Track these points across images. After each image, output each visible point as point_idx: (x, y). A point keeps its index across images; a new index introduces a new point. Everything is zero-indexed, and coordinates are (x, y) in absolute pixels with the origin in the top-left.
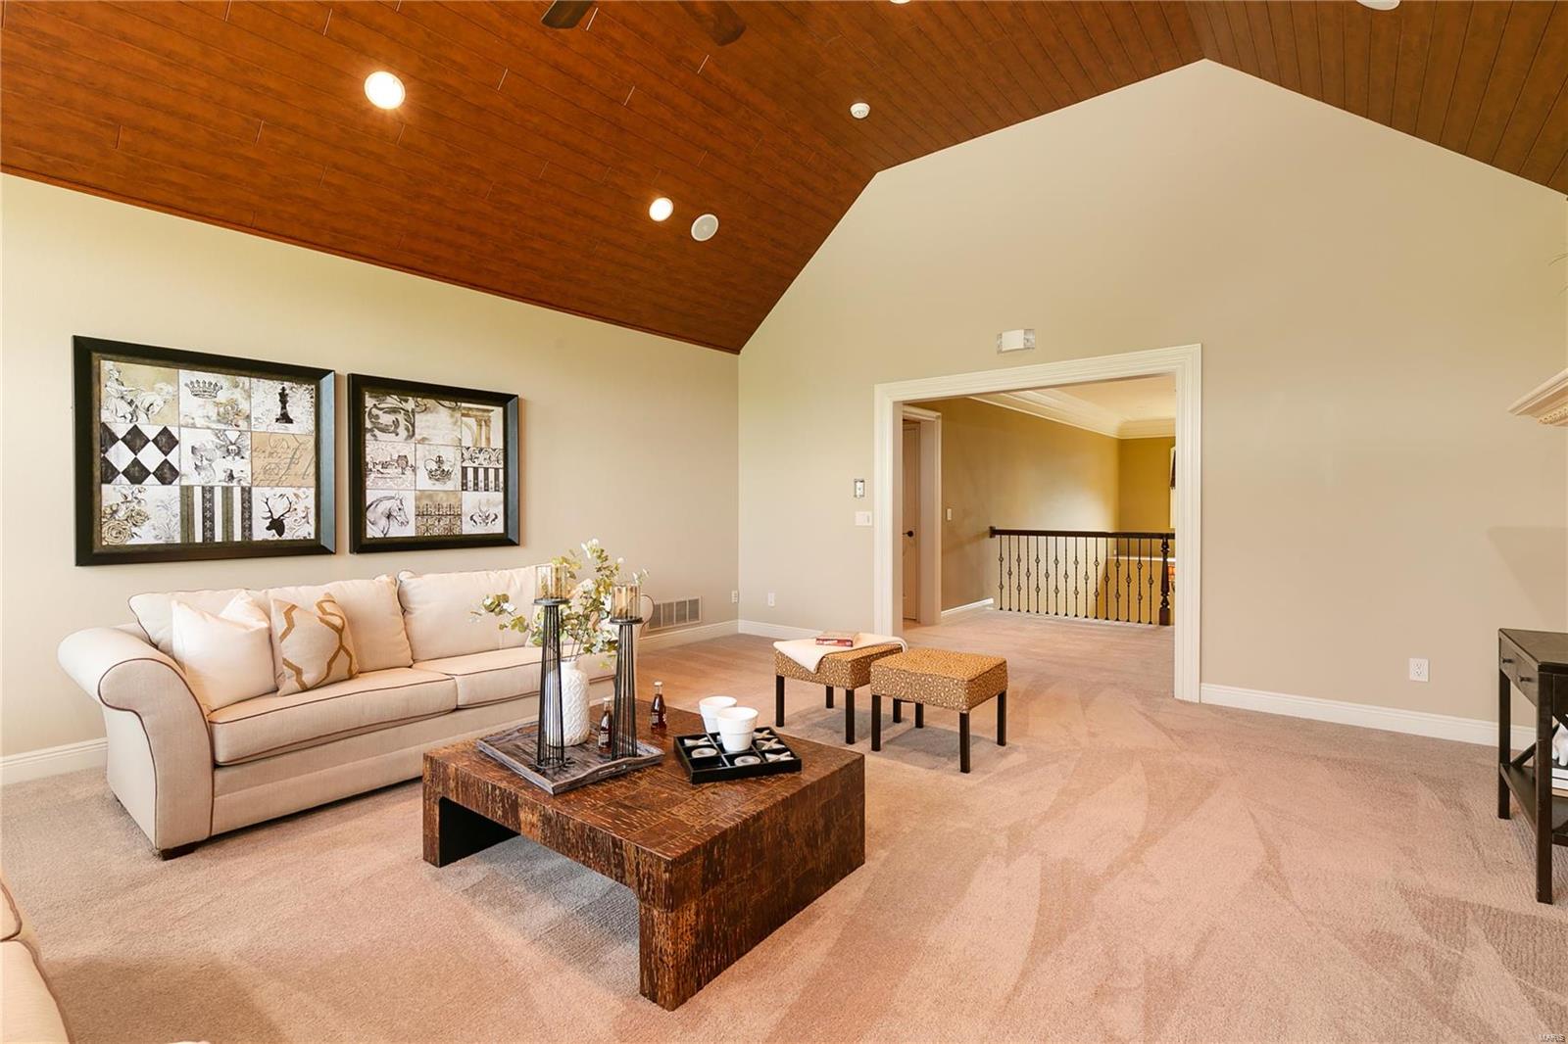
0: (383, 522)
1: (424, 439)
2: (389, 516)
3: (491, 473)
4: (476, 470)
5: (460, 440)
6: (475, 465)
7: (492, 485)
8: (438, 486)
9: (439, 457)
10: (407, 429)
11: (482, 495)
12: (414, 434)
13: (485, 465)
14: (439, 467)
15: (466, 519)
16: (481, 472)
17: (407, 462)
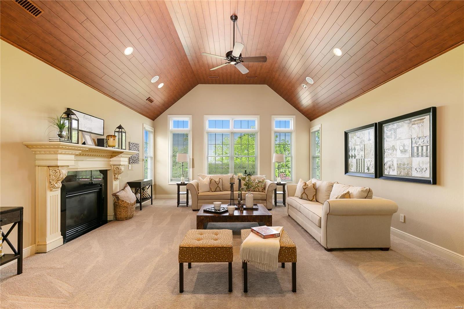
0: (388, 169)
1: (399, 138)
2: (390, 167)
3: (425, 148)
4: (418, 147)
5: (412, 135)
6: (417, 145)
7: (425, 154)
8: (404, 156)
9: (404, 144)
10: (394, 135)
11: (420, 159)
12: (396, 137)
13: (422, 145)
14: (404, 148)
15: (414, 169)
16: (420, 148)
17: (394, 148)
